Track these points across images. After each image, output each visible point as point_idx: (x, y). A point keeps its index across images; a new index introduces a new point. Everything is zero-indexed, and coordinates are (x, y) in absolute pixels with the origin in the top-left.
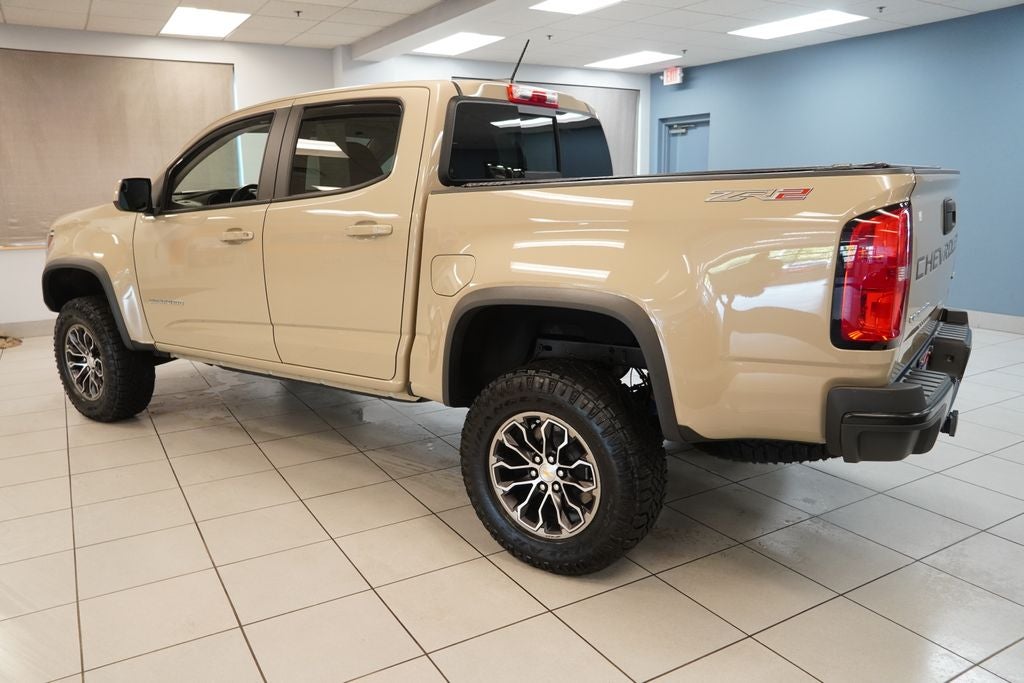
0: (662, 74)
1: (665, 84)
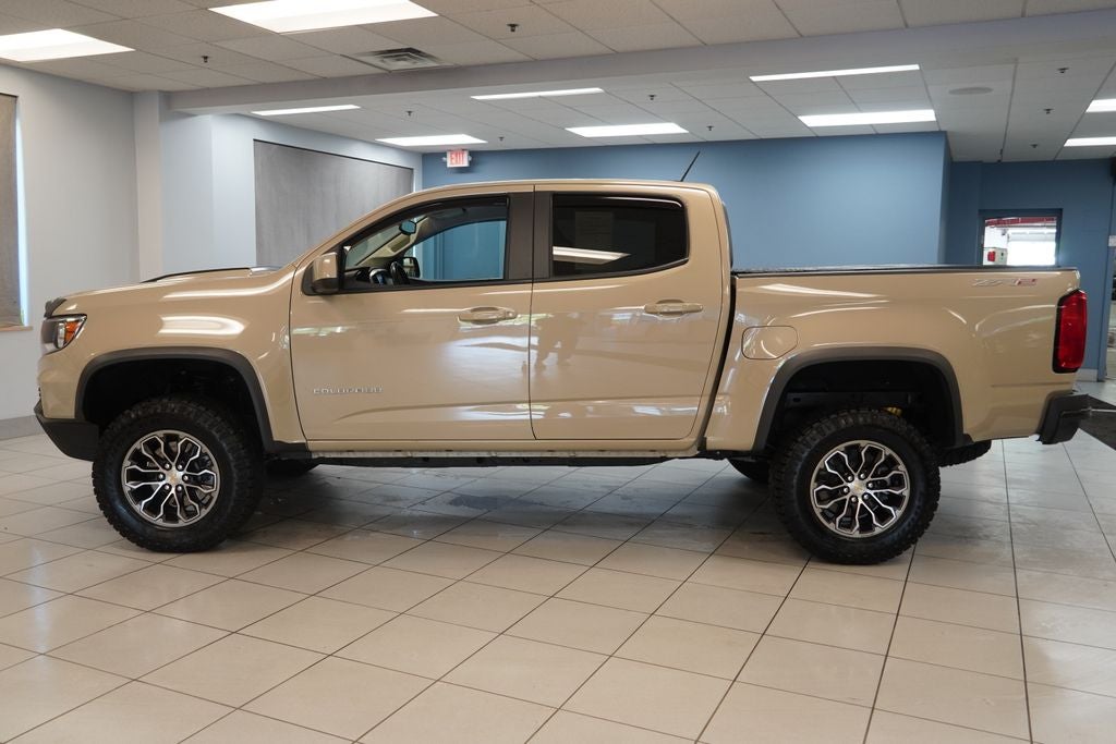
0: (444, 154)
1: (449, 165)
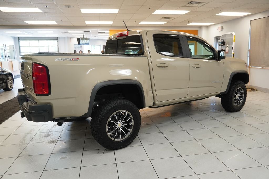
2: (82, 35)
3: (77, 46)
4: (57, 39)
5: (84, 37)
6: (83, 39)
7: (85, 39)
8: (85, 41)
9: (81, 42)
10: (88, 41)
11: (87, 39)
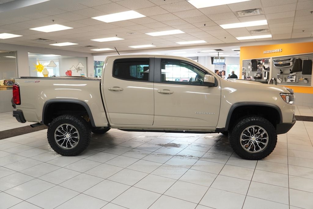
2: (218, 54)
3: (218, 65)
4: (198, 59)
5: (219, 56)
6: (217, 58)
7: (220, 58)
8: (219, 61)
9: (215, 61)
10: (224, 60)
11: (222, 58)
